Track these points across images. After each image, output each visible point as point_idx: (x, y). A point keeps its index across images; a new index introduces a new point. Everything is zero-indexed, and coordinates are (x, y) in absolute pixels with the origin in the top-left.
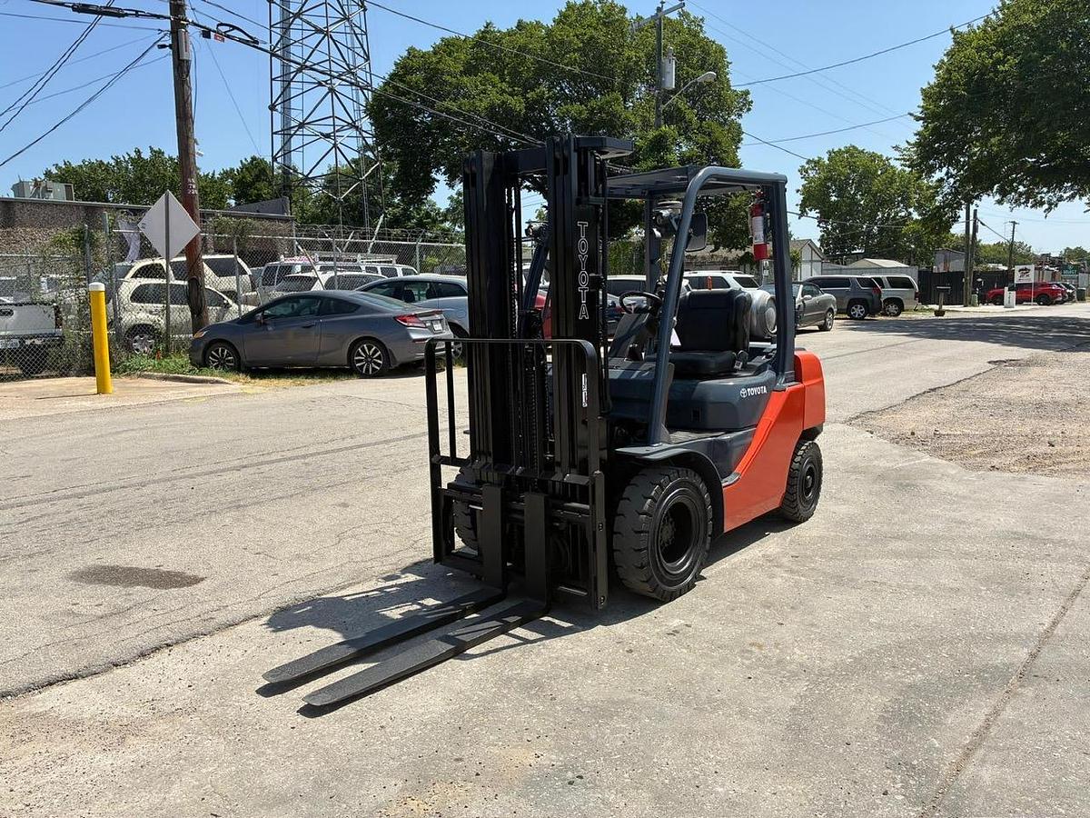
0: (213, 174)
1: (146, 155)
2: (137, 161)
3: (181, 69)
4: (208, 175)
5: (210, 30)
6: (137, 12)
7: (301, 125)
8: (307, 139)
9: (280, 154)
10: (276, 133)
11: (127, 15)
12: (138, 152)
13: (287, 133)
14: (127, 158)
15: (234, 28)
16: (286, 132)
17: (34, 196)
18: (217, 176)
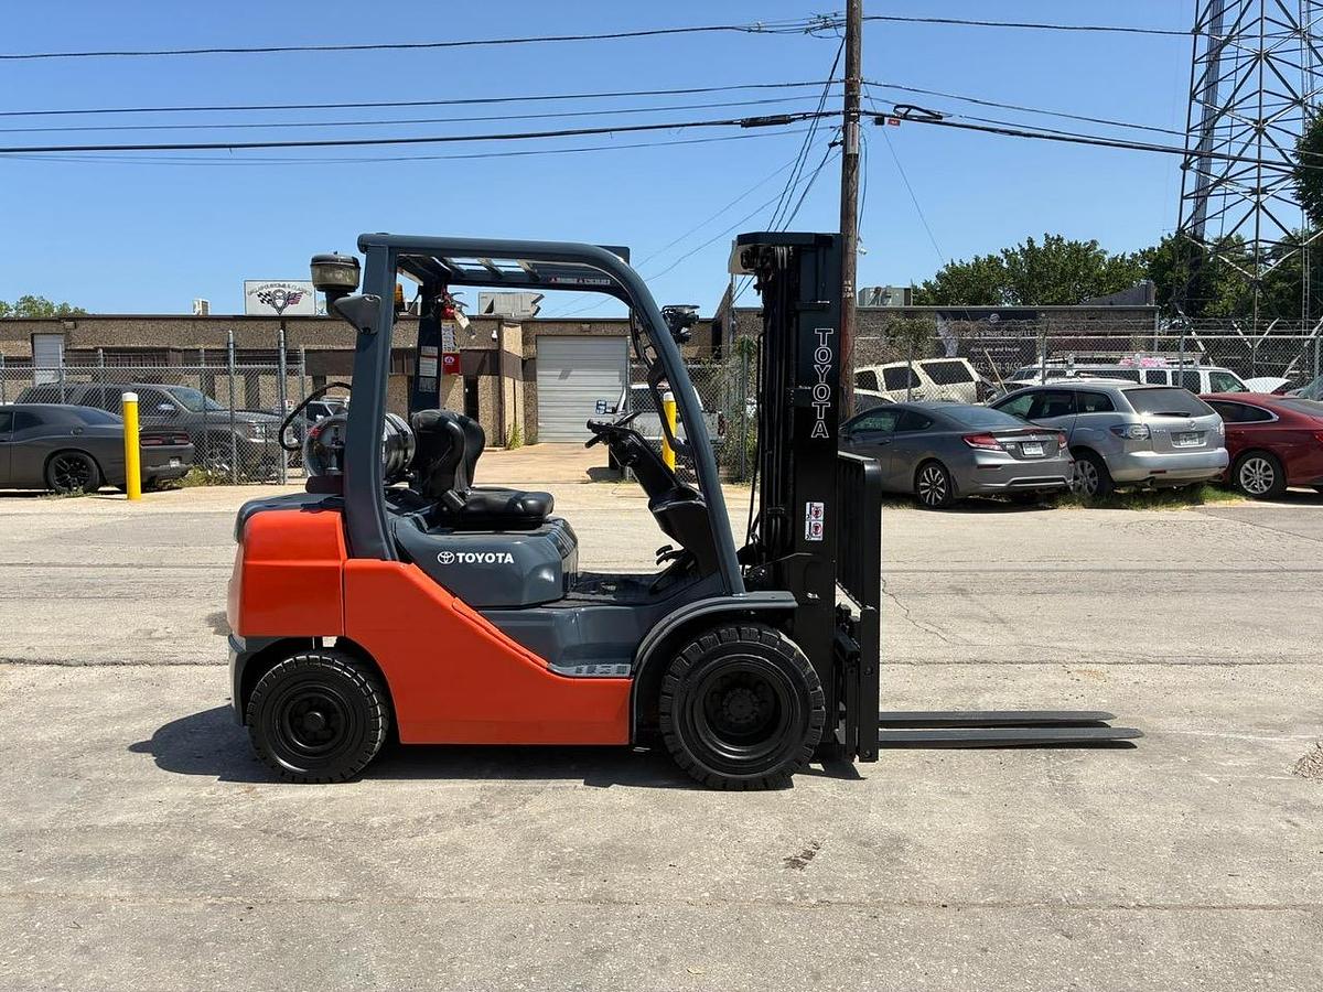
0: (1123, 256)
1: (1040, 244)
2: (1031, 252)
3: (850, 163)
4: (1116, 258)
5: (885, 116)
6: (804, 114)
7: (1220, 181)
8: (1231, 199)
9: (1189, 224)
10: (1187, 197)
11: (794, 120)
12: (1030, 241)
13: (1201, 196)
14: (1017, 249)
15: (910, 107)
16: (1200, 194)
17: (873, 303)
18: (1128, 257)
